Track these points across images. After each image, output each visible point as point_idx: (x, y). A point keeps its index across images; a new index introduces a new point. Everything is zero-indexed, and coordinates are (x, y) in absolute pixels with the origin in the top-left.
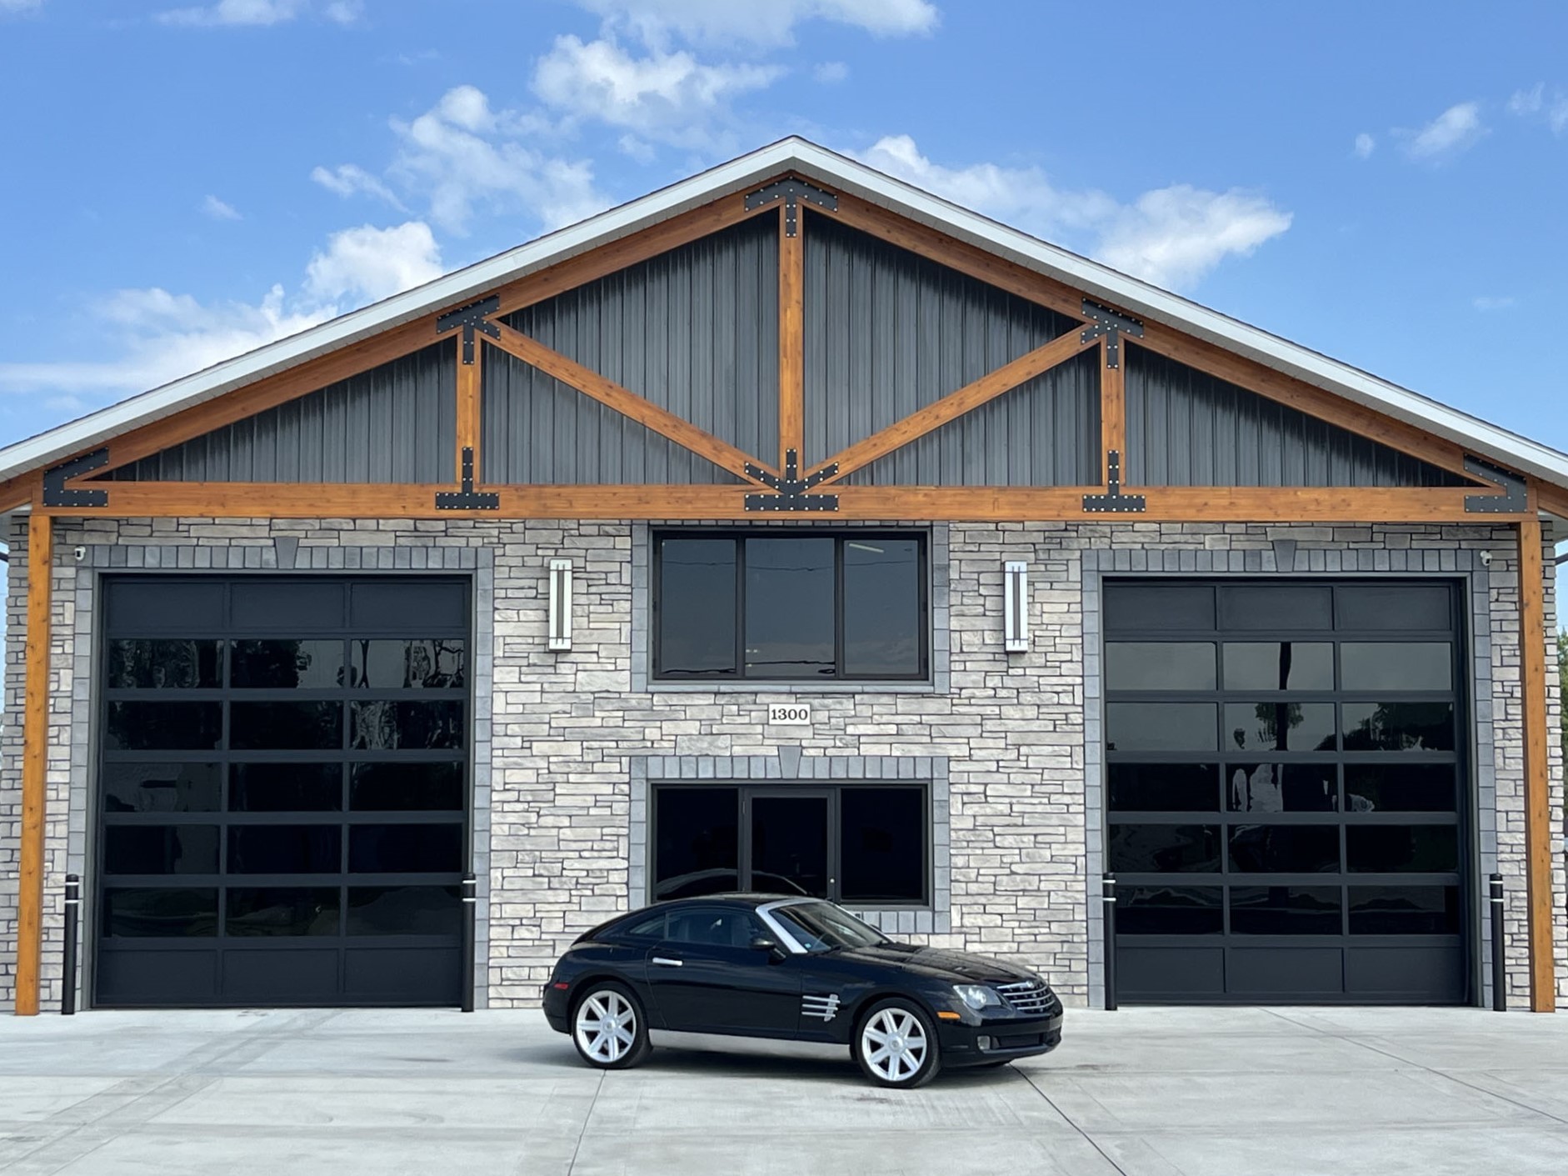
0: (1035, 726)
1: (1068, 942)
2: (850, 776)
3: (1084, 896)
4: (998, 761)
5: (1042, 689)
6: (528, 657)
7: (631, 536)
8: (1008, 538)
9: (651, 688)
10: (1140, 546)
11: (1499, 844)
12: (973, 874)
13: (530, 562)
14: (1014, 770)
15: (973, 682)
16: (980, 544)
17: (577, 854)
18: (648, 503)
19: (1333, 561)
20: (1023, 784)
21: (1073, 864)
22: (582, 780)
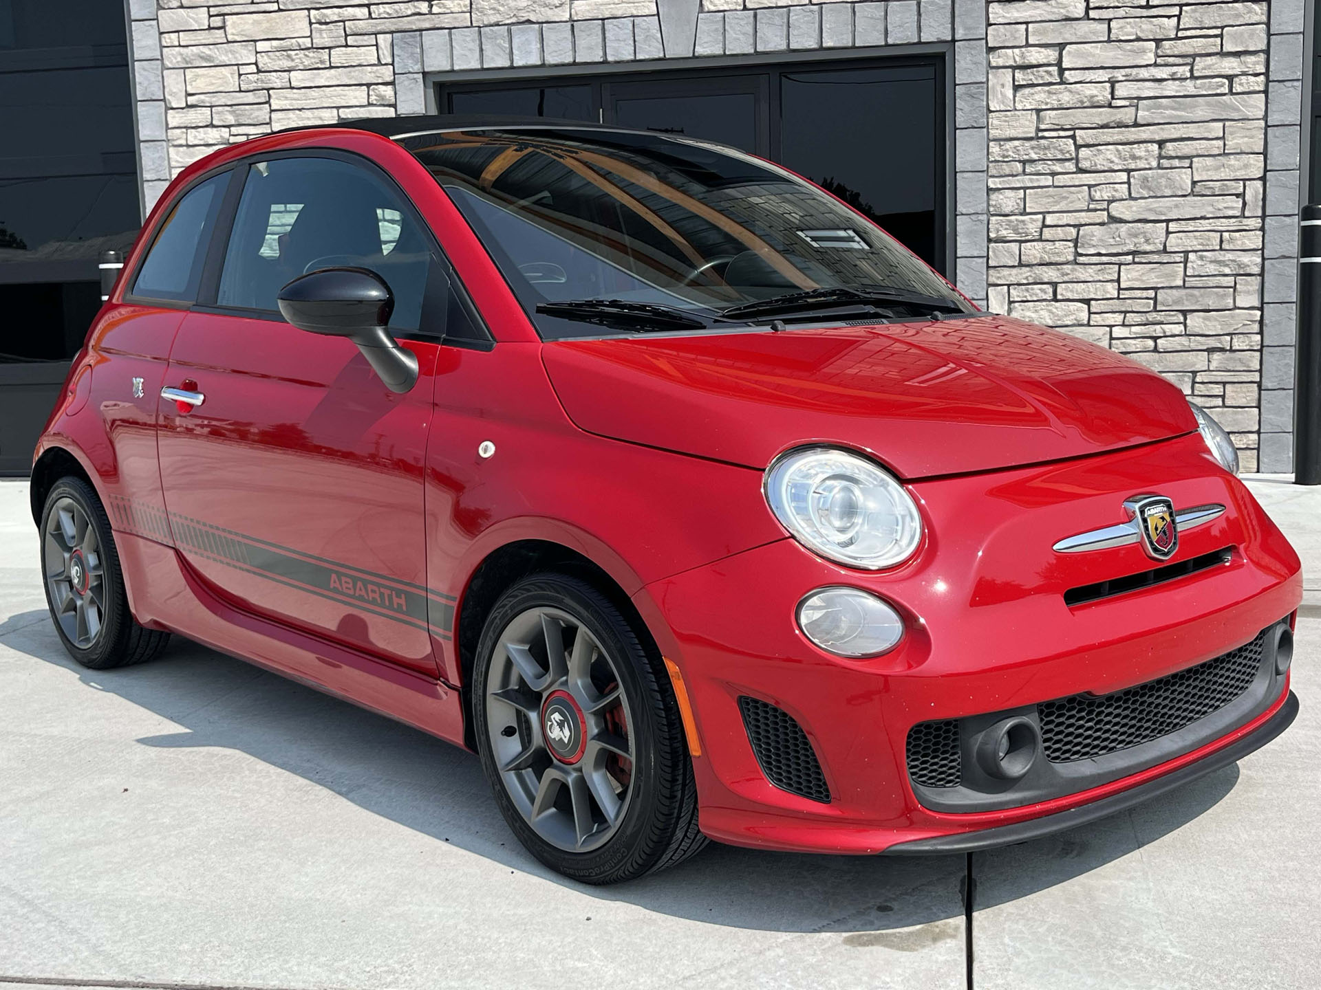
1: (1222, 350)
2: (792, 47)
3: (1259, 260)
12: (1032, 225)
20: (1139, 39)
21: (1237, 195)
22: (313, 82)
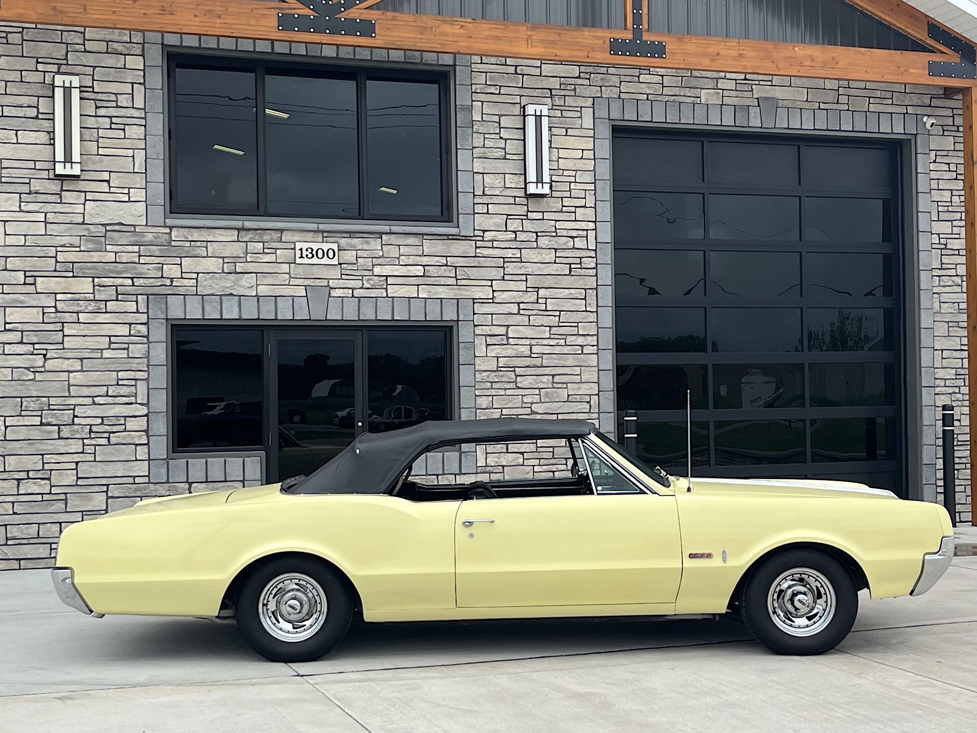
0: (553, 269)
2: (378, 318)
4: (519, 304)
5: (560, 232)
6: (29, 183)
7: (143, 55)
8: (528, 81)
9: (169, 222)
10: (646, 96)
11: (936, 379)
12: (496, 415)
13: (29, 77)
14: (534, 312)
15: (496, 225)
16: (500, 86)
17: (91, 399)
18: (173, 14)
19: (807, 120)
20: (542, 326)
21: (587, 402)
22: (94, 320)
